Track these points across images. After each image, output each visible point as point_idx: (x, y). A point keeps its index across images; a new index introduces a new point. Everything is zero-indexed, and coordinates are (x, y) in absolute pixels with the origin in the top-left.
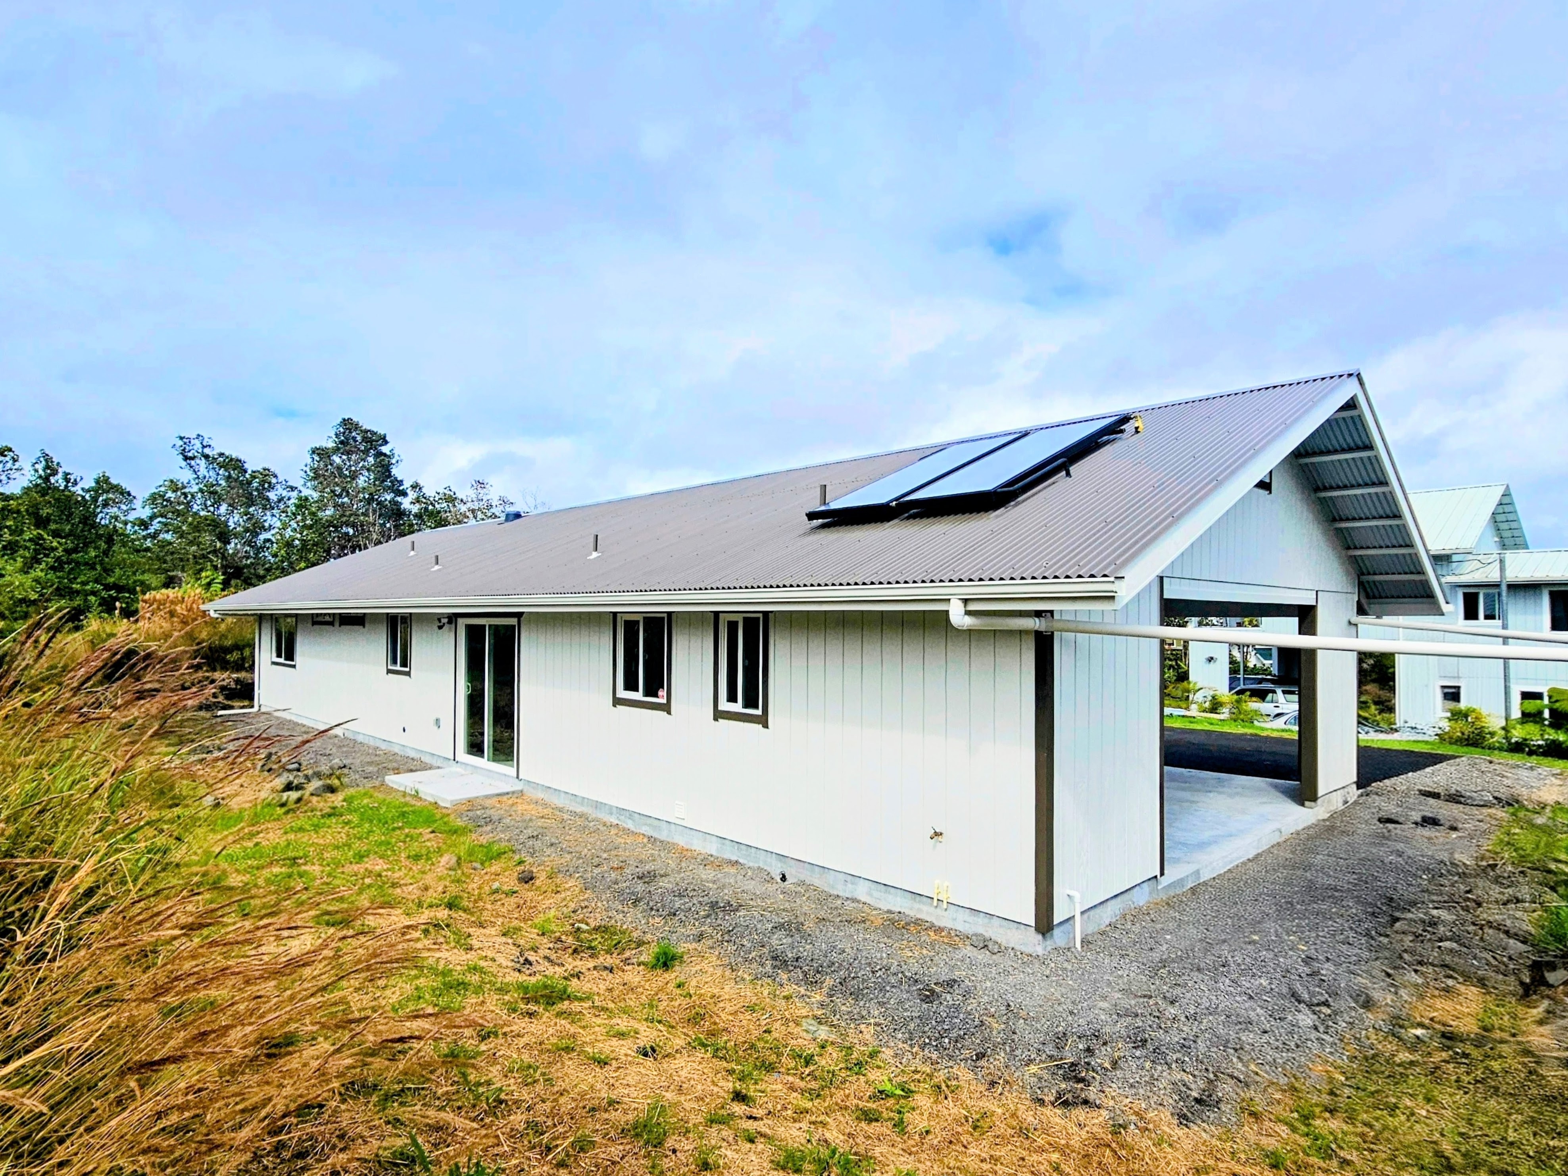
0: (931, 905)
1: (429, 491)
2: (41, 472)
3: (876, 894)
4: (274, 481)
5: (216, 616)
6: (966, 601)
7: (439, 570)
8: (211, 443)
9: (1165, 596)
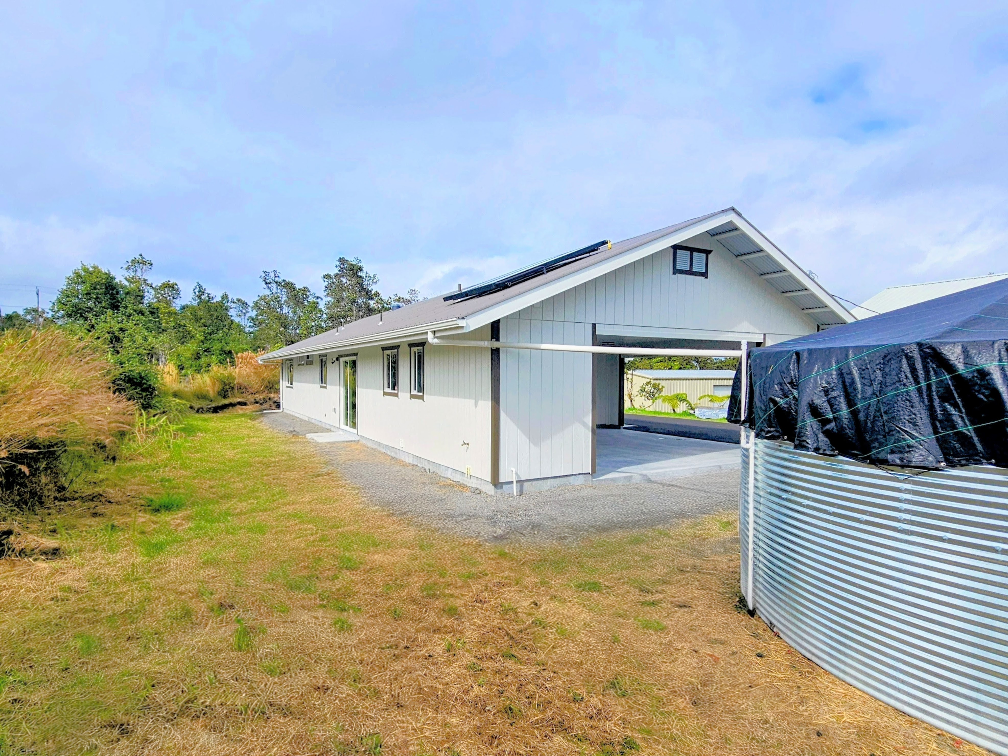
0: (464, 476)
1: (385, 298)
2: (197, 293)
3: (453, 474)
4: (308, 294)
5: (261, 363)
6: (434, 332)
7: (338, 335)
8: (279, 275)
9: (597, 333)
